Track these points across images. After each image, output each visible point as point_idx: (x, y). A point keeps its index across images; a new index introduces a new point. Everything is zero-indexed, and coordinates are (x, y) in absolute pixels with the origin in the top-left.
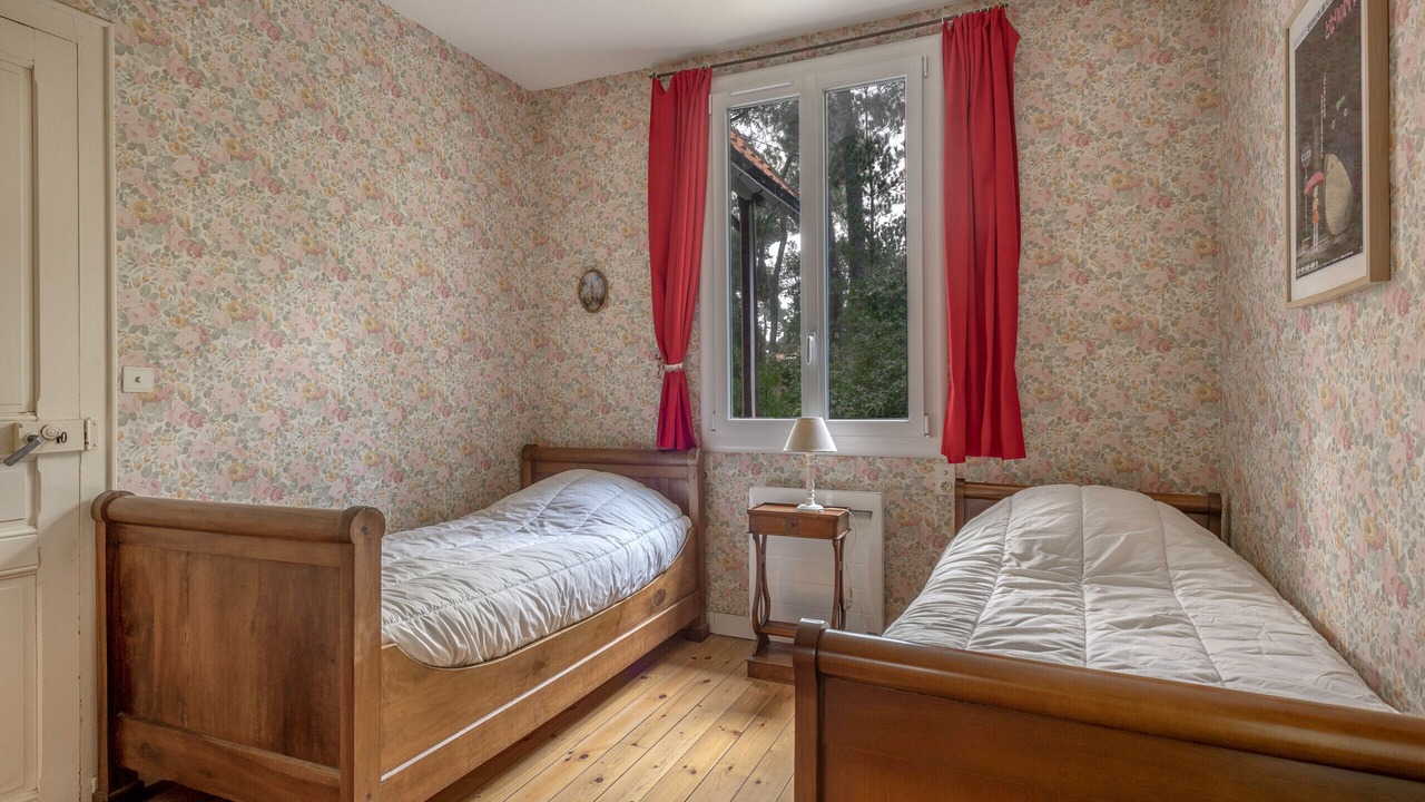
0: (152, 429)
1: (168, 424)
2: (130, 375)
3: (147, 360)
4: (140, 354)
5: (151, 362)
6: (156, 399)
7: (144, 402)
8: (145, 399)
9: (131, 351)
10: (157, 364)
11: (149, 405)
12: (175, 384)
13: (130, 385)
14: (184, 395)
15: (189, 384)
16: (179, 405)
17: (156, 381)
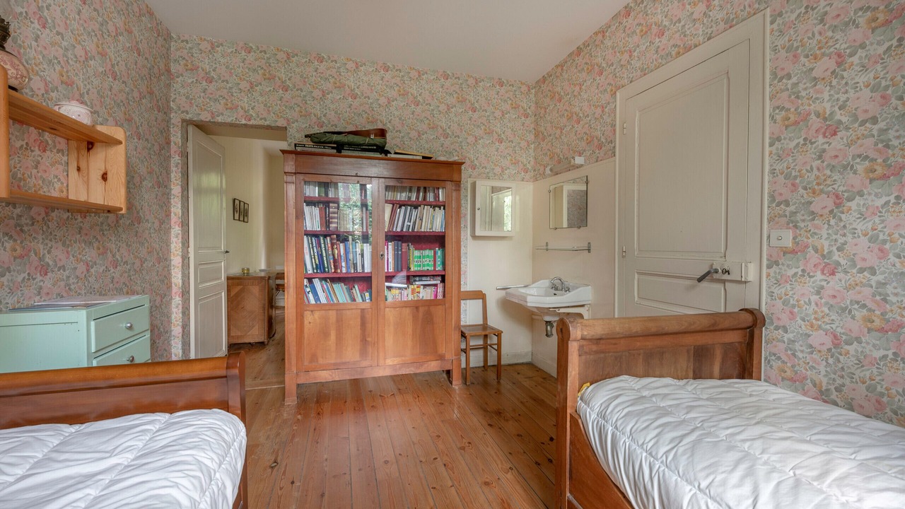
0: (790, 272)
1: (803, 271)
2: (774, 235)
3: (788, 224)
4: (784, 220)
5: (791, 225)
6: (793, 252)
7: (785, 253)
8: (785, 252)
9: (776, 219)
10: (796, 227)
11: (788, 256)
12: (810, 241)
13: (774, 242)
14: (817, 250)
15: (823, 241)
16: (813, 258)
17: (794, 239)
